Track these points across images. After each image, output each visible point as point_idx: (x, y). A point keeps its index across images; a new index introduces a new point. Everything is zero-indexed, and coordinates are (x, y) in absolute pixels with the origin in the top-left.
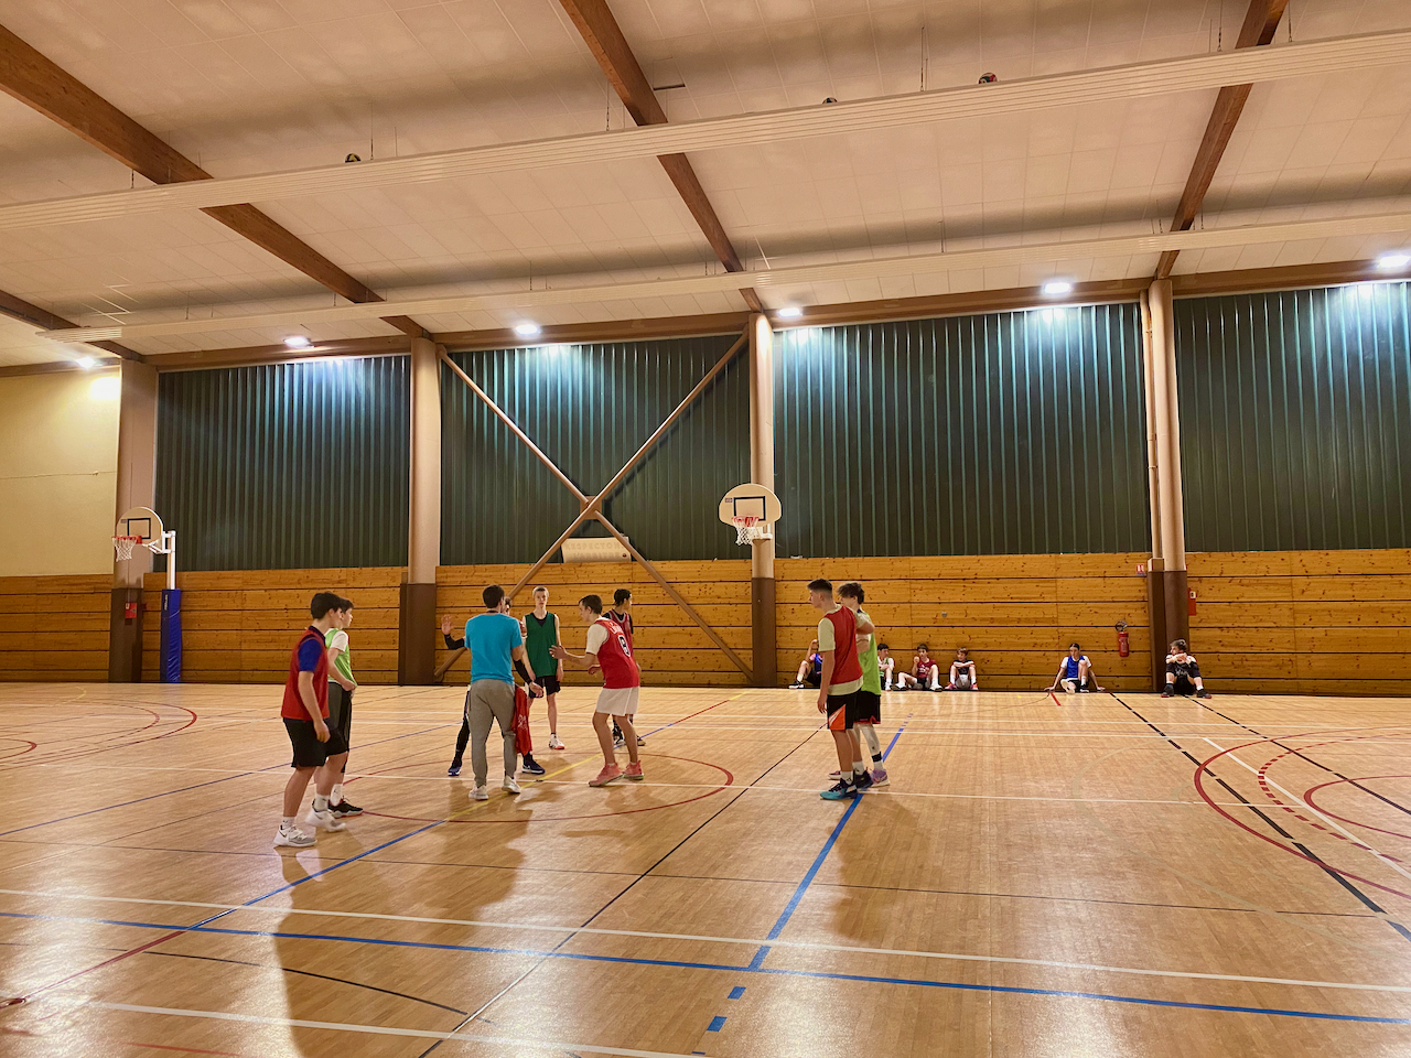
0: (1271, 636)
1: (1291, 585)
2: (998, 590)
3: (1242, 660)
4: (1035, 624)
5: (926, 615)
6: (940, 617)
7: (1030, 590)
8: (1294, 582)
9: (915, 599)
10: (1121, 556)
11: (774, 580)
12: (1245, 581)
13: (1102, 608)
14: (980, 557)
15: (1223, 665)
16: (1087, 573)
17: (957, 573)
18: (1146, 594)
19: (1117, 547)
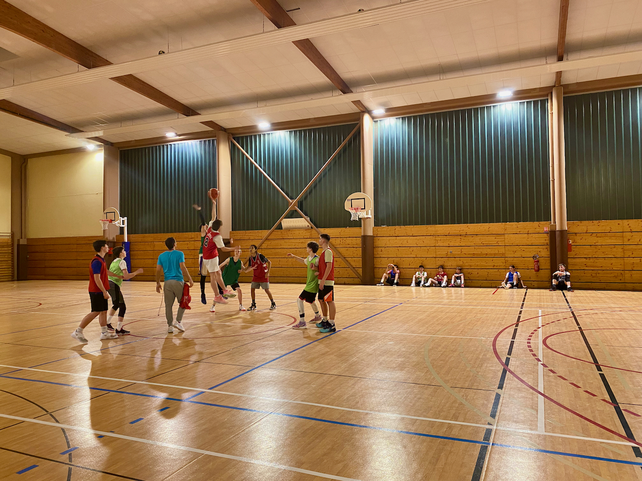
0: (612, 261)
1: (623, 237)
2: (477, 240)
3: (596, 274)
4: (494, 256)
5: (443, 252)
6: (449, 253)
8: (624, 235)
9: (437, 245)
10: (536, 223)
11: (373, 237)
12: (598, 235)
13: (527, 248)
14: (468, 225)
15: (586, 276)
16: (520, 232)
17: (457, 232)
18: (548, 242)
19: (536, 219)
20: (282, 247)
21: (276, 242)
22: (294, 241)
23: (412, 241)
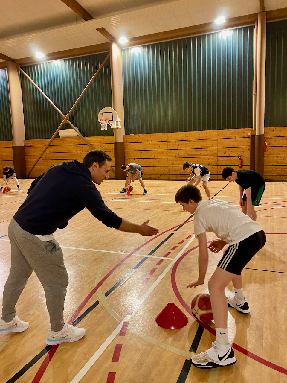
2: (197, 144)
3: (285, 169)
4: (209, 156)
5: (172, 154)
6: (177, 154)
7: (209, 144)
9: (169, 148)
10: (242, 130)
11: (124, 143)
13: (234, 150)
14: (191, 132)
15: (277, 171)
16: (229, 137)
17: (183, 139)
18: (250, 144)
19: (242, 127)
20: (60, 151)
21: (55, 147)
22: (67, 147)
23: (151, 146)
